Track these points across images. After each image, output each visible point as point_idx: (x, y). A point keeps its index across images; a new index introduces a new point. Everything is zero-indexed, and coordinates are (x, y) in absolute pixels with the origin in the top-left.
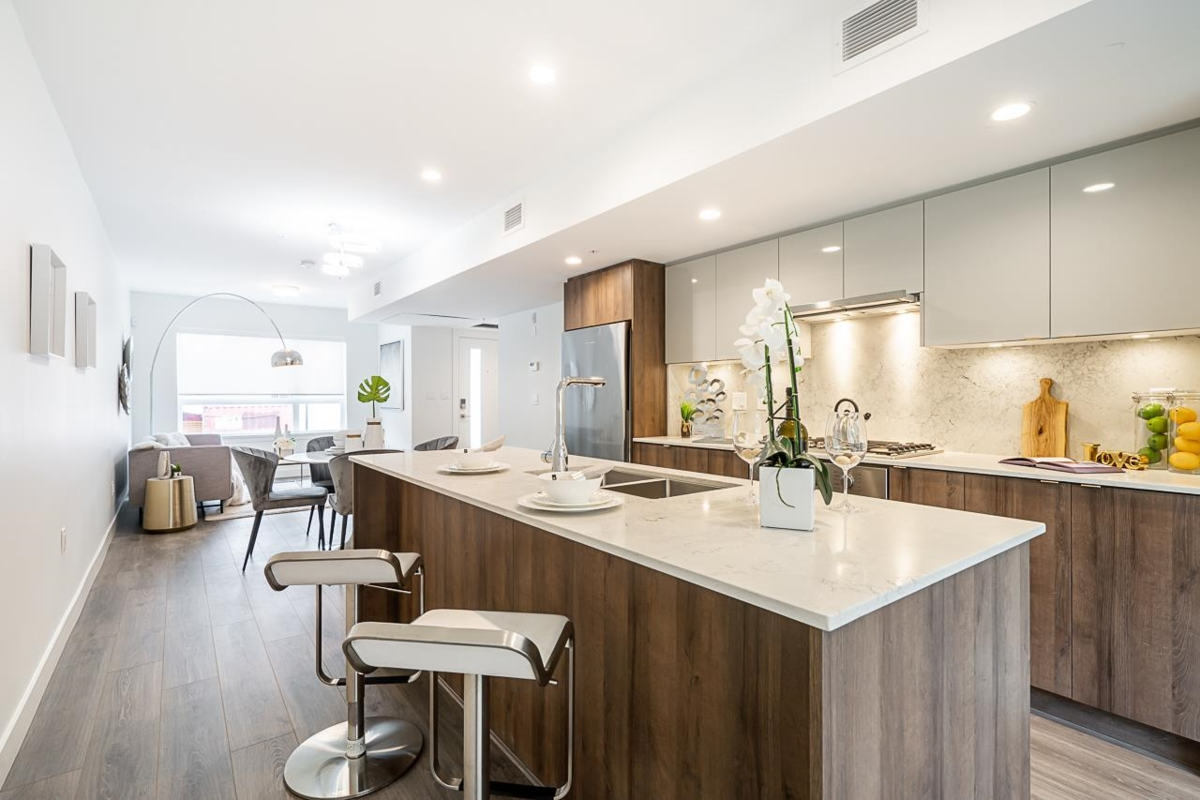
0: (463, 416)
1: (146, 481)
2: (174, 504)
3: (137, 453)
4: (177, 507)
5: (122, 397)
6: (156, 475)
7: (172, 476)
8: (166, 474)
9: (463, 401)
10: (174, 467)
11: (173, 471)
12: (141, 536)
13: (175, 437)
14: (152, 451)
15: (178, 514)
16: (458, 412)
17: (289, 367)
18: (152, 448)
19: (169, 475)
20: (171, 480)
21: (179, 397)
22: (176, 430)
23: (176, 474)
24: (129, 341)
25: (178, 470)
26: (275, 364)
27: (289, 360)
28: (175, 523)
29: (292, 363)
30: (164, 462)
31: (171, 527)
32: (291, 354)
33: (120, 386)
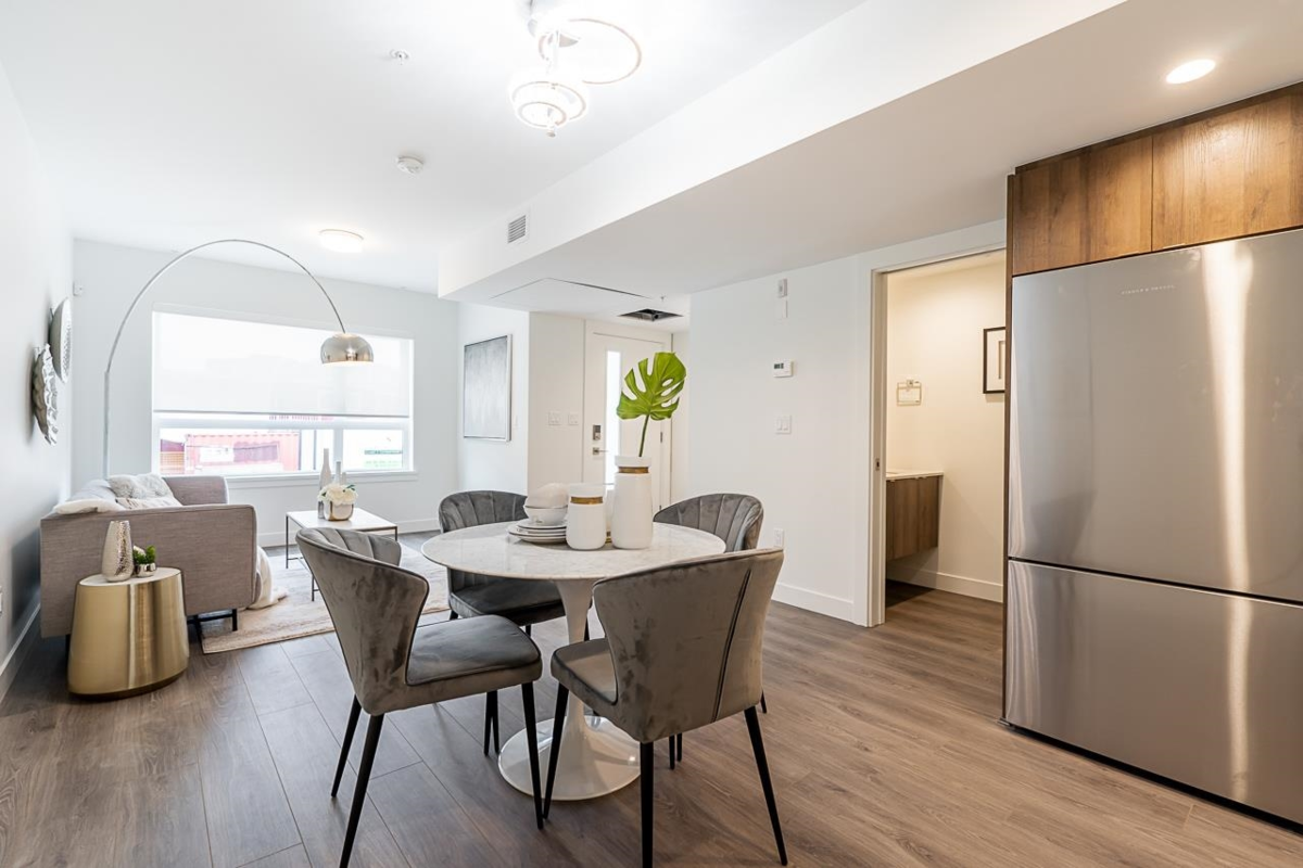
0: (596, 451)
1: (78, 583)
2: (140, 635)
3: (58, 522)
4: (146, 641)
5: (36, 408)
6: (98, 569)
7: (136, 571)
8: (121, 570)
9: (597, 429)
10: (141, 552)
11: (138, 561)
12: (63, 708)
13: (145, 482)
14: (94, 518)
15: (147, 656)
16: (591, 444)
17: (351, 364)
18: (94, 512)
19: (130, 570)
20: (134, 582)
21: (154, 415)
22: (150, 470)
23: (144, 567)
24: (59, 310)
25: (149, 559)
26: (328, 359)
27: (351, 352)
28: (140, 677)
29: (356, 358)
30: (118, 542)
31: (131, 687)
32: (355, 342)
33: (32, 387)
